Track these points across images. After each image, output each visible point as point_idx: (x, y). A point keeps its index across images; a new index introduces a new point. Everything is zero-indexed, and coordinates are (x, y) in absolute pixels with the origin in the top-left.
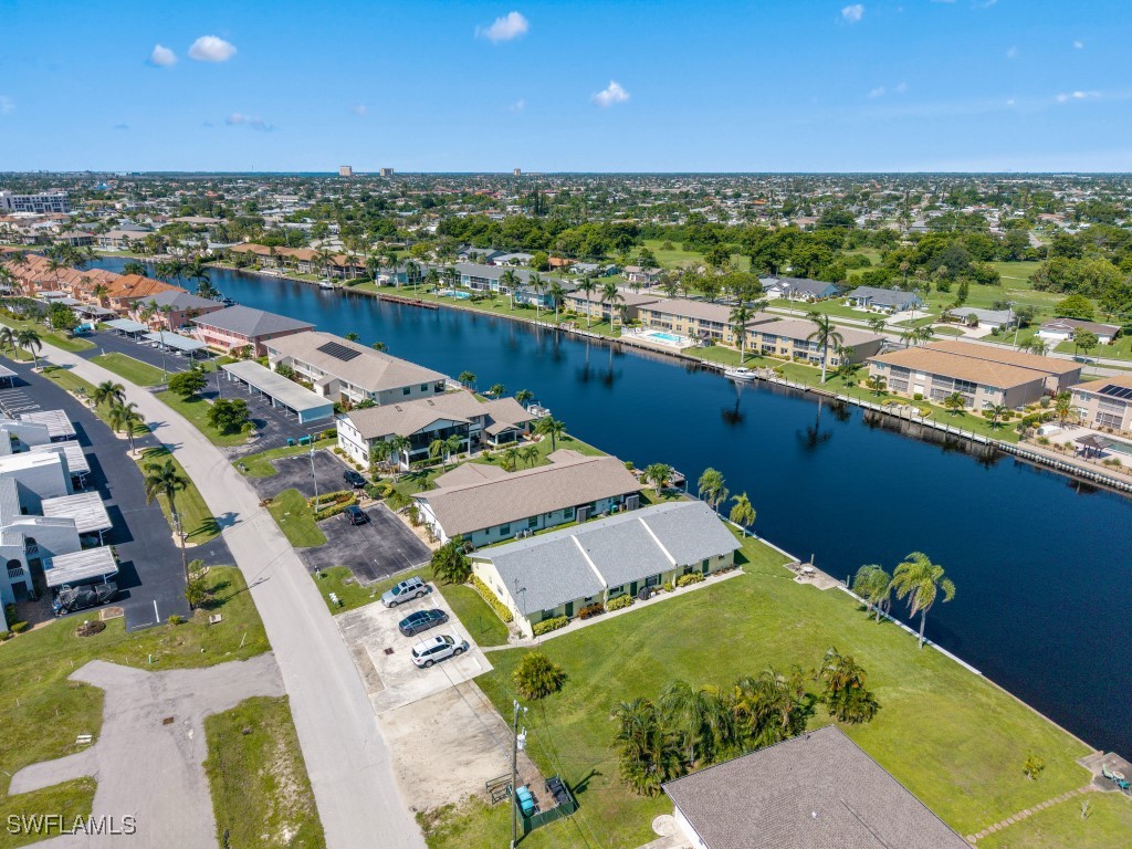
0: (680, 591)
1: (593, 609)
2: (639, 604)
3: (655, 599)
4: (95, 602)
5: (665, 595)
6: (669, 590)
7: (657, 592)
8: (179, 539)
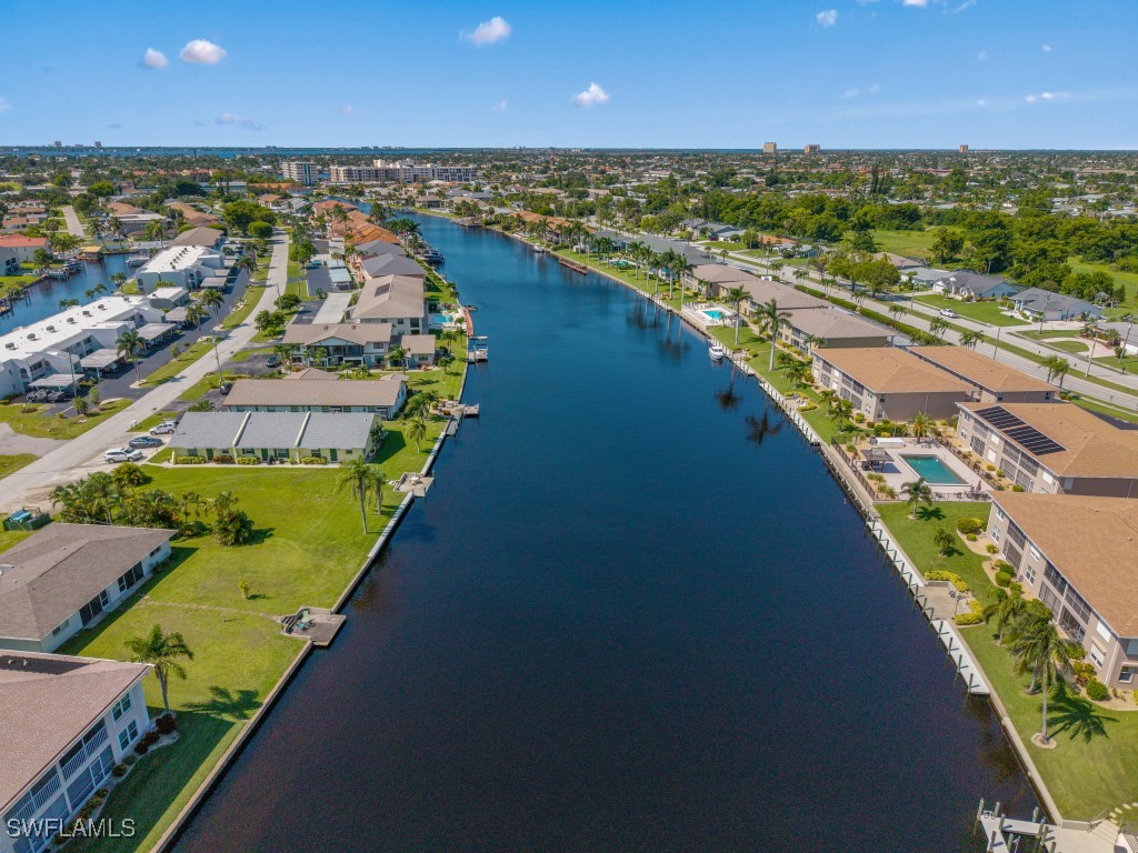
0: (300, 466)
1: (225, 459)
2: (263, 465)
4: (47, 400)
5: (288, 465)
6: (293, 463)
7: (282, 462)
8: (137, 383)
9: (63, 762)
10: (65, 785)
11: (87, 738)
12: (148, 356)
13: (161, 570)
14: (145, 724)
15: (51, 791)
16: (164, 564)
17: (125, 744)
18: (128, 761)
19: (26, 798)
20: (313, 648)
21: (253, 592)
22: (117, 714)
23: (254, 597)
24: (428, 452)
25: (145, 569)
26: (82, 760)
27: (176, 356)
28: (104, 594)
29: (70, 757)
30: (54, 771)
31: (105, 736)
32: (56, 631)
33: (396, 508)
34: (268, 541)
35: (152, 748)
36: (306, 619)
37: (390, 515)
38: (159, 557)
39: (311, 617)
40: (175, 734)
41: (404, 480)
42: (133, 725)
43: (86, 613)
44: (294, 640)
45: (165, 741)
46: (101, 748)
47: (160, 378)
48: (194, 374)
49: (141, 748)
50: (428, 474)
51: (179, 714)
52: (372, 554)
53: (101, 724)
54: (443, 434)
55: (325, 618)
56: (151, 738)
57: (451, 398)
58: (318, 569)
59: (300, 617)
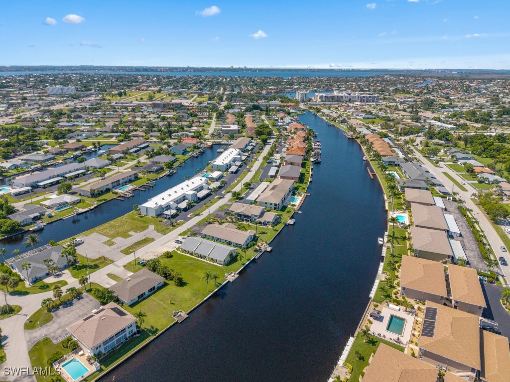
0: (208, 261)
1: (192, 254)
2: (200, 259)
3: (203, 260)
4: (166, 218)
5: (205, 260)
6: (207, 260)
7: (204, 259)
8: (190, 215)
9: (116, 335)
10: (116, 339)
11: (121, 331)
12: (198, 203)
13: (160, 288)
14: (135, 330)
15: (113, 340)
16: (161, 287)
17: (129, 334)
18: (129, 337)
19: (108, 340)
20: (177, 322)
21: (172, 302)
22: (129, 328)
23: (172, 304)
24: (243, 264)
25: (156, 288)
26: (120, 335)
27: (205, 204)
28: (144, 293)
29: (117, 335)
30: (114, 336)
31: (125, 331)
32: (132, 300)
33: (221, 284)
34: (185, 287)
35: (134, 336)
36: (179, 314)
37: (217, 286)
38: (160, 285)
39: (181, 313)
40: (140, 335)
41: (230, 275)
42: (132, 330)
43: (139, 297)
44: (174, 319)
45: (138, 335)
46: (124, 334)
47: (196, 214)
48: (205, 214)
49: (132, 335)
50: (238, 274)
51: (143, 330)
52: (205, 299)
53: (125, 329)
54: (253, 258)
55: (184, 315)
56: (135, 334)
57: (266, 243)
58: (190, 299)
59: (179, 313)
